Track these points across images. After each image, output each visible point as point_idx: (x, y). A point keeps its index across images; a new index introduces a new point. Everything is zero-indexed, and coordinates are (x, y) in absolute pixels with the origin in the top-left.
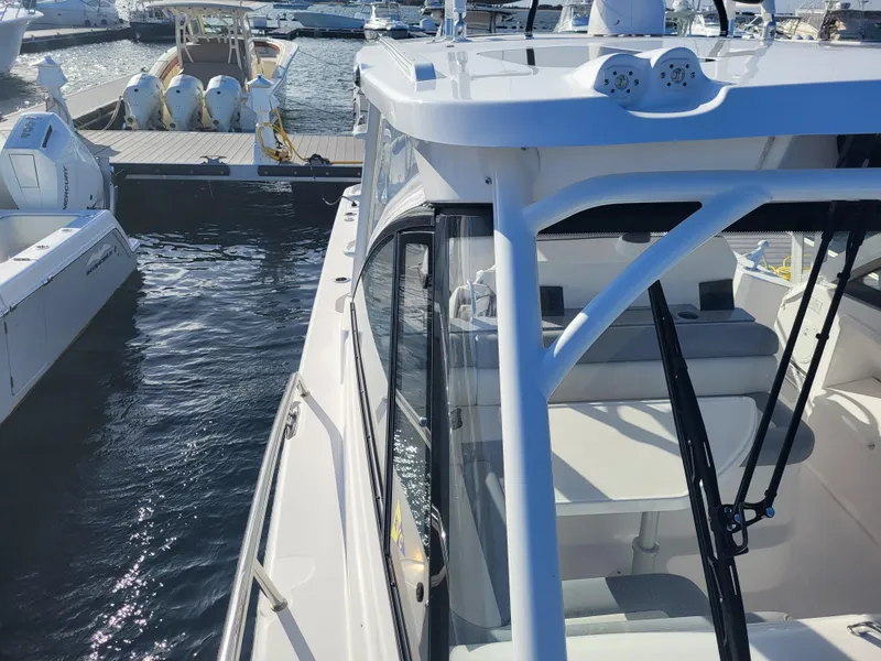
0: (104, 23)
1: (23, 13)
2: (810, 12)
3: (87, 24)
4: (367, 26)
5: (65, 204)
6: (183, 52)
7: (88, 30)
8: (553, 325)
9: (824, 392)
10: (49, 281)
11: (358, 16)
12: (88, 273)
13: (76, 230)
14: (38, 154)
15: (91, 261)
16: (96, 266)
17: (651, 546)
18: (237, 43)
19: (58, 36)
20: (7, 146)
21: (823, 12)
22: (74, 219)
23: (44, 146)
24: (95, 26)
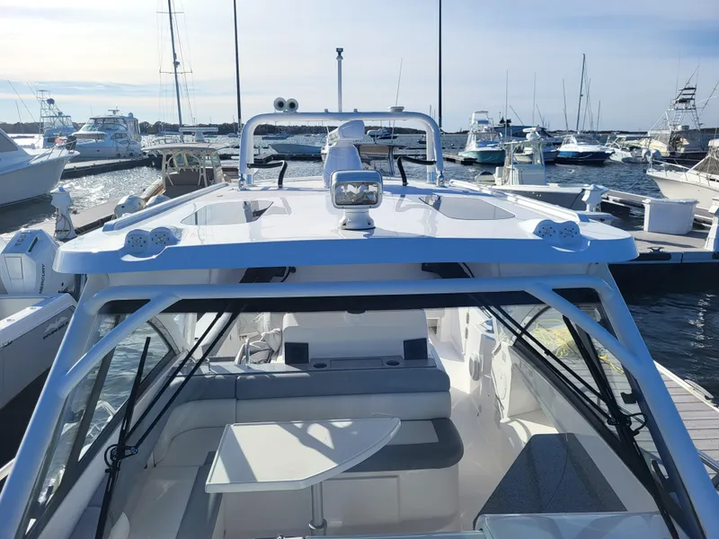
0: (131, 155)
1: (65, 153)
2: (659, 132)
3: (119, 156)
4: (323, 151)
5: (41, 290)
6: (166, 180)
7: (117, 161)
8: (298, 370)
9: (508, 419)
10: (9, 344)
11: (317, 145)
12: (44, 338)
13: (38, 308)
14: (24, 256)
15: (48, 329)
16: (53, 333)
17: (320, 524)
18: (205, 171)
19: (94, 166)
20: (4, 252)
21: (669, 133)
22: (41, 300)
23: (30, 251)
24: (125, 157)
